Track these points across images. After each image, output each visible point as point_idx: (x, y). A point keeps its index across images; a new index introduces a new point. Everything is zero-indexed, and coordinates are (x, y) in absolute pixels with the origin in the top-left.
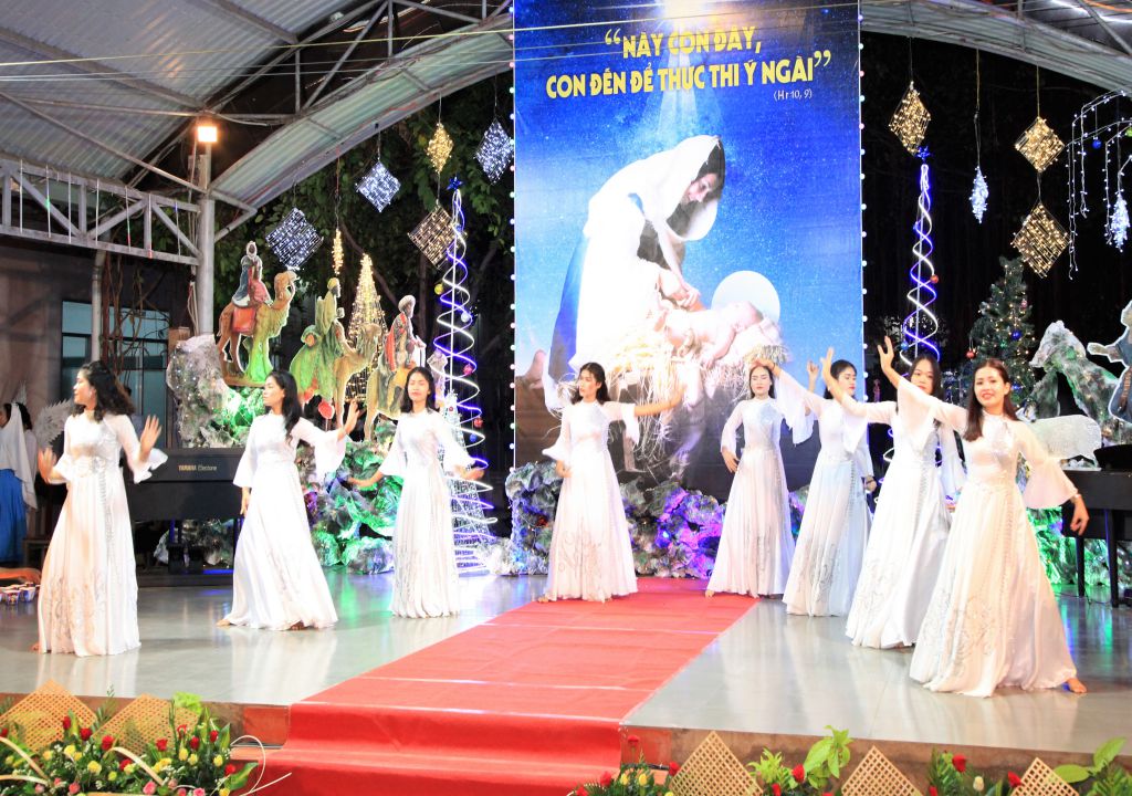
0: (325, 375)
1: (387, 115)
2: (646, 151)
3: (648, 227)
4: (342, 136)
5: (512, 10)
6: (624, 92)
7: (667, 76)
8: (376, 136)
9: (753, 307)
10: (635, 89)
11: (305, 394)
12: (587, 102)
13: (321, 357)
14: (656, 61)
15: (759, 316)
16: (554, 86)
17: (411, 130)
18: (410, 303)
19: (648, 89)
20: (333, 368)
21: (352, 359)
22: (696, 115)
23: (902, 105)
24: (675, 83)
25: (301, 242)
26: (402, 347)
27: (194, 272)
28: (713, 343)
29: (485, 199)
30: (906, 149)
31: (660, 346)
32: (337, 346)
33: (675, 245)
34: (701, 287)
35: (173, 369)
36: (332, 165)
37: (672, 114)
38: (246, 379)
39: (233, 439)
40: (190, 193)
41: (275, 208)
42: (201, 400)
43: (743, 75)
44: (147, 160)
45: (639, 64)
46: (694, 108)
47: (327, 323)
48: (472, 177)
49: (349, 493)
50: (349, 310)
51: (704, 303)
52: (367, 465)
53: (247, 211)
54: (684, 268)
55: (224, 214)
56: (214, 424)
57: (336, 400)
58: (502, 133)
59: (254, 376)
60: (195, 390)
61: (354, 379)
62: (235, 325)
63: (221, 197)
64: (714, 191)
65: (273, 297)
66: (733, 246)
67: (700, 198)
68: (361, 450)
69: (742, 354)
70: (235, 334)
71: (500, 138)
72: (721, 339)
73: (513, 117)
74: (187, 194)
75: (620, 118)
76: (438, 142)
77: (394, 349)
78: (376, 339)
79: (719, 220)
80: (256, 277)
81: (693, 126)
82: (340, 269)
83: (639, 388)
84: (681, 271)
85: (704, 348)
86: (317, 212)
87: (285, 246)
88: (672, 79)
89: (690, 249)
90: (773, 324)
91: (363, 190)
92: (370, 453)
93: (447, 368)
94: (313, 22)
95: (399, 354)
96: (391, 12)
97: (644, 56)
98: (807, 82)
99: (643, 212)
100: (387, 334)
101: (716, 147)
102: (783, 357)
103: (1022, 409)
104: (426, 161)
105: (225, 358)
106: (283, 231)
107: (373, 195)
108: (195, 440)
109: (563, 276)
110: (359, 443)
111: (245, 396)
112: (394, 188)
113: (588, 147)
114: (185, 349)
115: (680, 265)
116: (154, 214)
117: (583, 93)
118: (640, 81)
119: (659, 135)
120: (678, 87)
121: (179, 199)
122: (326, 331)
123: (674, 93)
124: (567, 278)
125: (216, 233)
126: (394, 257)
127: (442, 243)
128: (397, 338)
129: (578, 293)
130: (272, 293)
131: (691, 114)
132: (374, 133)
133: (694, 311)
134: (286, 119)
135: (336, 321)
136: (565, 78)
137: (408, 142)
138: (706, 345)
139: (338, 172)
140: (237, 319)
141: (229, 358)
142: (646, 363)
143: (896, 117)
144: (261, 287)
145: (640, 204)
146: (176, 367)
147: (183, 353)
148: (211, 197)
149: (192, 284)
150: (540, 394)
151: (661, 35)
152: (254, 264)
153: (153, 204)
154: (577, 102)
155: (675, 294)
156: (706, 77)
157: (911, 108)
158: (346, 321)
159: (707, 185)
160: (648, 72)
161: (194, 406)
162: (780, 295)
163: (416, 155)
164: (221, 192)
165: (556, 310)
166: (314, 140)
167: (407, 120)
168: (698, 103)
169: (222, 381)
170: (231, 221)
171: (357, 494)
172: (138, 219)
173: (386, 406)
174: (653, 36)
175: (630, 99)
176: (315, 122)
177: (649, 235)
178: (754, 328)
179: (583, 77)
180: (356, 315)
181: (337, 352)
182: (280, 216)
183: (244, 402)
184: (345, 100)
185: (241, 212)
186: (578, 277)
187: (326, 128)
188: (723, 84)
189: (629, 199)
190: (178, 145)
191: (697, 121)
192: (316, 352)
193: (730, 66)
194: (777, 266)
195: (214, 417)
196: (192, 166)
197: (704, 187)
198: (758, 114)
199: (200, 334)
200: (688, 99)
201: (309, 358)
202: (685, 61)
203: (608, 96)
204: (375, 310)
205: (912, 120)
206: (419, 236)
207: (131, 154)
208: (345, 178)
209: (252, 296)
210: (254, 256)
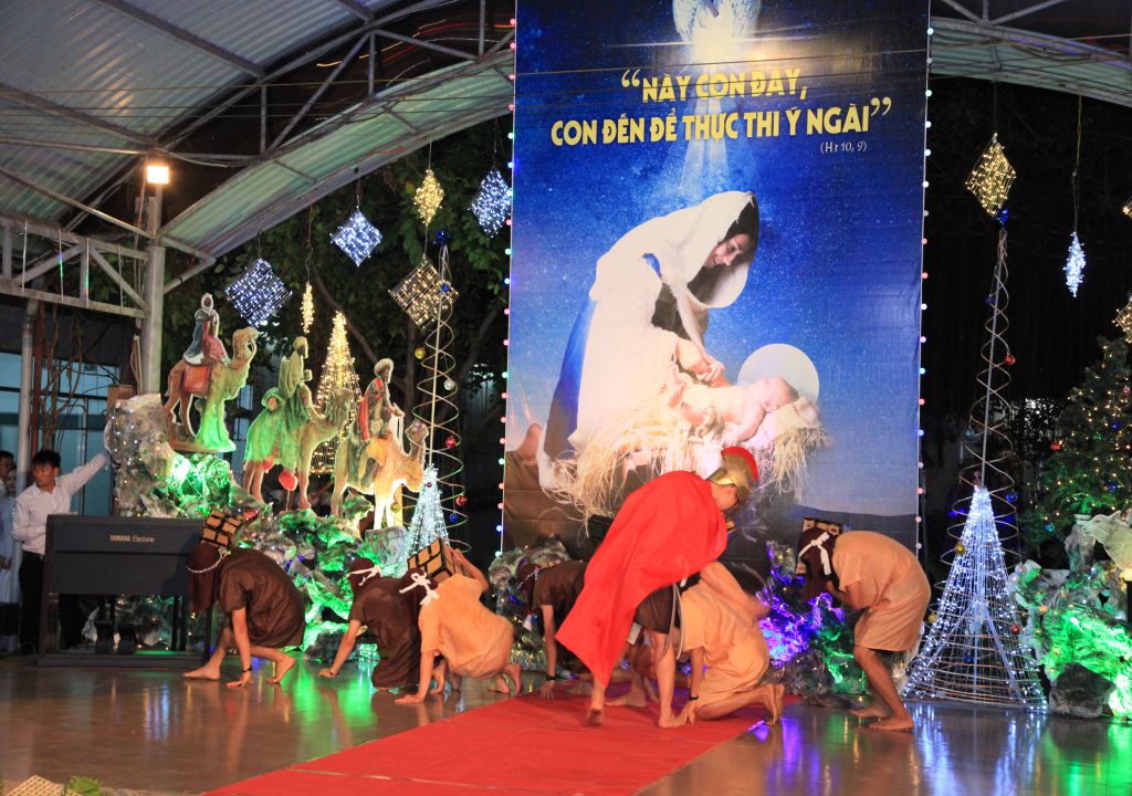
0: (287, 442)
1: (368, 159)
2: (665, 207)
3: (666, 291)
4: (315, 180)
5: (513, 46)
6: (642, 139)
7: (693, 124)
8: (356, 181)
9: (787, 384)
10: (655, 138)
11: (264, 462)
12: (598, 150)
13: (284, 423)
14: (682, 106)
15: (793, 394)
16: (560, 133)
17: (396, 176)
18: (387, 367)
19: (671, 137)
20: (297, 436)
21: (318, 426)
22: (726, 168)
23: (983, 161)
24: (702, 132)
25: (266, 296)
26: (377, 415)
27: (138, 325)
28: (738, 424)
29: (484, 254)
30: (985, 210)
31: (675, 424)
32: (303, 412)
33: (696, 313)
34: (726, 359)
35: (111, 431)
36: (305, 212)
37: (698, 166)
38: (197, 445)
39: (179, 509)
40: (137, 238)
41: (238, 259)
42: (143, 465)
43: (785, 124)
44: (87, 202)
45: (661, 109)
46: (724, 161)
47: (291, 385)
48: (469, 229)
49: (310, 573)
50: (318, 373)
51: (729, 377)
52: (332, 542)
53: (204, 260)
54: (707, 337)
55: (178, 262)
56: (157, 492)
57: (299, 470)
58: (501, 182)
59: (207, 441)
60: (136, 454)
61: (321, 448)
62: (186, 384)
63: (173, 244)
64: (745, 254)
65: (230, 356)
66: (766, 316)
67: (727, 261)
68: (326, 527)
69: (772, 436)
70: (185, 393)
71: (500, 188)
72: (749, 418)
73: (511, 165)
74: (133, 239)
75: (636, 170)
76: (426, 191)
77: (367, 417)
78: (348, 405)
79: (750, 286)
80: (211, 333)
81: (722, 180)
82: (310, 327)
83: (650, 470)
84: (703, 342)
85: (728, 428)
86: (286, 264)
87: (248, 300)
88: (699, 127)
89: (714, 317)
90: (810, 404)
91: (339, 241)
92: (337, 530)
93: (428, 440)
94: (283, 54)
95: (373, 423)
96: (372, 46)
97: (667, 101)
98: (862, 133)
99: (660, 275)
100: (361, 399)
101: (749, 204)
102: (821, 441)
103: (1119, 512)
104: (413, 211)
105: (174, 420)
106: (246, 283)
107: (350, 247)
108: (135, 508)
109: (564, 343)
110: (325, 519)
111: (195, 463)
112: (374, 240)
113: (598, 201)
114: (124, 408)
115: (702, 336)
116: (93, 261)
117: (595, 142)
118: (662, 129)
119: (681, 190)
120: (706, 136)
121: (124, 245)
122: (290, 394)
123: (702, 143)
124: (569, 344)
125: (165, 283)
126: (379, 315)
127: (428, 302)
128: (372, 404)
129: (580, 362)
130: (230, 351)
131: (721, 167)
132: (354, 178)
133: (717, 386)
134: (249, 162)
135: (302, 384)
136: (573, 124)
137: (394, 190)
138: (730, 425)
139: (311, 220)
140: (189, 377)
141: (178, 420)
142: (659, 441)
143: (975, 173)
144: (217, 345)
145: (656, 266)
146: (114, 428)
147: (124, 413)
148: (160, 244)
149: (136, 338)
150: (534, 472)
151: (687, 79)
152: (210, 318)
153: (93, 249)
154: (587, 151)
155: (694, 367)
156: (739, 125)
157: (993, 163)
158: (314, 385)
159: (736, 246)
160: (671, 119)
161: (134, 472)
162: (820, 372)
163: (402, 203)
164: (173, 238)
165: (556, 380)
166: (284, 184)
167: (393, 165)
168: (730, 154)
169: (167, 444)
170: (185, 269)
171: (320, 574)
172: (73, 266)
173: (356, 479)
174: (679, 79)
175: (649, 149)
176: (284, 165)
177: (665, 300)
178: (789, 408)
179: (594, 122)
180: (326, 378)
181: (302, 417)
182: (243, 267)
183: (193, 469)
184: (319, 141)
185: (197, 261)
186: (583, 343)
187: (296, 171)
188: (759, 134)
189: (644, 261)
190: (124, 186)
191: (727, 175)
192: (277, 417)
193: (769, 114)
194: (817, 339)
195: (157, 484)
196: (140, 209)
197: (733, 249)
198: (800, 169)
199: (144, 393)
200: (718, 151)
201: (270, 424)
202: (715, 107)
203: (623, 144)
204: (348, 373)
205: (993, 178)
206: (400, 295)
207: (68, 195)
208: (320, 227)
209: (206, 354)
210: (211, 310)
